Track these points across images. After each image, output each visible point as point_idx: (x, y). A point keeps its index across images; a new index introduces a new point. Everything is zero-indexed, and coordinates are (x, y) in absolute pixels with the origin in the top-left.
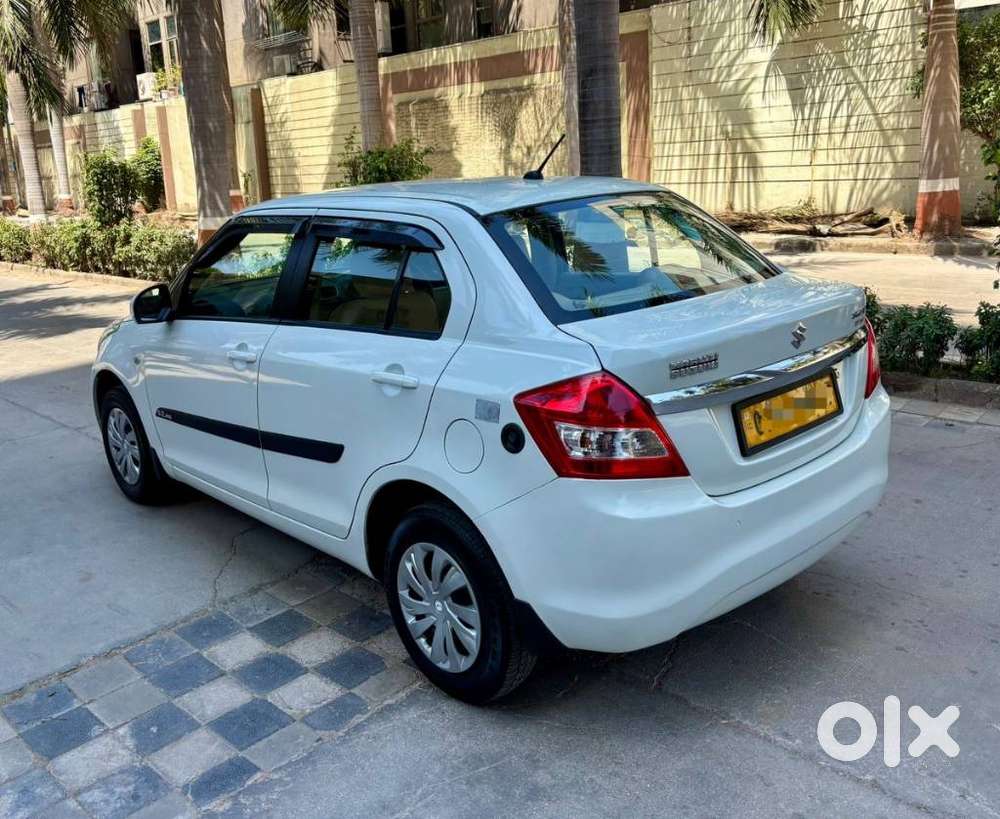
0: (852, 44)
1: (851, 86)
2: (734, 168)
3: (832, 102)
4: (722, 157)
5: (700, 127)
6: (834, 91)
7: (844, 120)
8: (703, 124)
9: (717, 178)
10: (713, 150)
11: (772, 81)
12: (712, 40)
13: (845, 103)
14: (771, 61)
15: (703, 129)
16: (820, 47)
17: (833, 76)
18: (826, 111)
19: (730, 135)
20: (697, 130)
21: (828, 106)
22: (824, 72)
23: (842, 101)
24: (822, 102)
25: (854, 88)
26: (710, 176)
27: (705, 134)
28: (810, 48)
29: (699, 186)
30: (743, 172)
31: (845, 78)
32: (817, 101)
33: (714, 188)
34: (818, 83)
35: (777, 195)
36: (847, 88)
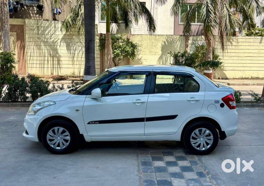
0: (82, 38)
1: (82, 47)
2: (53, 64)
3: (78, 50)
4: (49, 61)
5: (42, 53)
6: (78, 48)
7: (81, 54)
8: (43, 52)
9: (48, 66)
10: (46, 59)
11: (62, 43)
12: (44, 31)
13: (81, 51)
14: (62, 38)
15: (43, 54)
16: (74, 37)
17: (78, 44)
18: (76, 52)
19: (52, 56)
20: (41, 54)
21: (77, 51)
22: (76, 43)
23: (80, 50)
24: (75, 50)
25: (83, 48)
26: (46, 66)
27: (44, 55)
28: (72, 37)
29: (42, 68)
30: (56, 65)
31: (81, 45)
32: (74, 49)
33: (47, 69)
34: (74, 45)
35: (65, 71)
36: (81, 48)
